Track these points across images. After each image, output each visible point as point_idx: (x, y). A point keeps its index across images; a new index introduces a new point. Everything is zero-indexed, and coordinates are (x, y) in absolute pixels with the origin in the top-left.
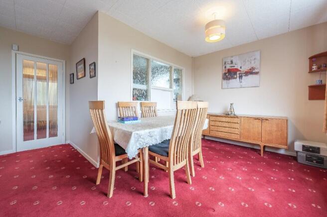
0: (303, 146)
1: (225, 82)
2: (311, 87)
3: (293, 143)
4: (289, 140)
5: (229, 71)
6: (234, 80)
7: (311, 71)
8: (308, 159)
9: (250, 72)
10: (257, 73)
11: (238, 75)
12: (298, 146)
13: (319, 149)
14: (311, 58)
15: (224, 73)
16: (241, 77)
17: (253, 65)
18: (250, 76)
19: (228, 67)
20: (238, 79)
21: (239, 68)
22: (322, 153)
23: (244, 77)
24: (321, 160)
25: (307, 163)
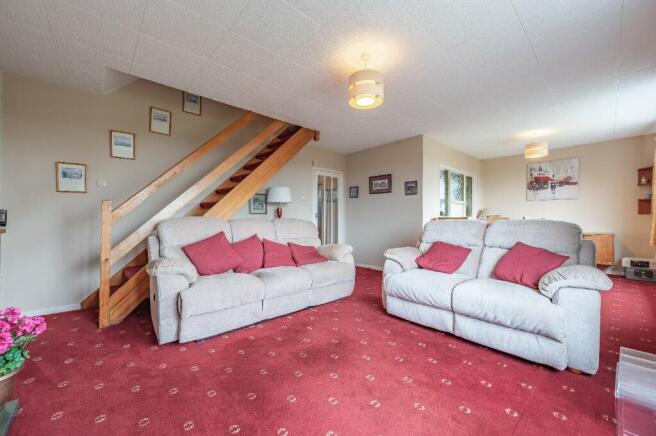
0: (632, 262)
1: (531, 193)
2: (640, 201)
3: (620, 261)
4: (617, 259)
5: (537, 180)
6: (544, 191)
7: (640, 184)
8: (636, 274)
9: (566, 182)
10: (575, 183)
11: (549, 185)
12: (626, 262)
13: (648, 263)
14: (640, 170)
15: (529, 181)
16: (553, 187)
17: (570, 174)
18: (566, 188)
19: (535, 174)
20: (549, 190)
21: (551, 176)
22: (651, 267)
23: (557, 188)
24: (650, 274)
25: (636, 278)
